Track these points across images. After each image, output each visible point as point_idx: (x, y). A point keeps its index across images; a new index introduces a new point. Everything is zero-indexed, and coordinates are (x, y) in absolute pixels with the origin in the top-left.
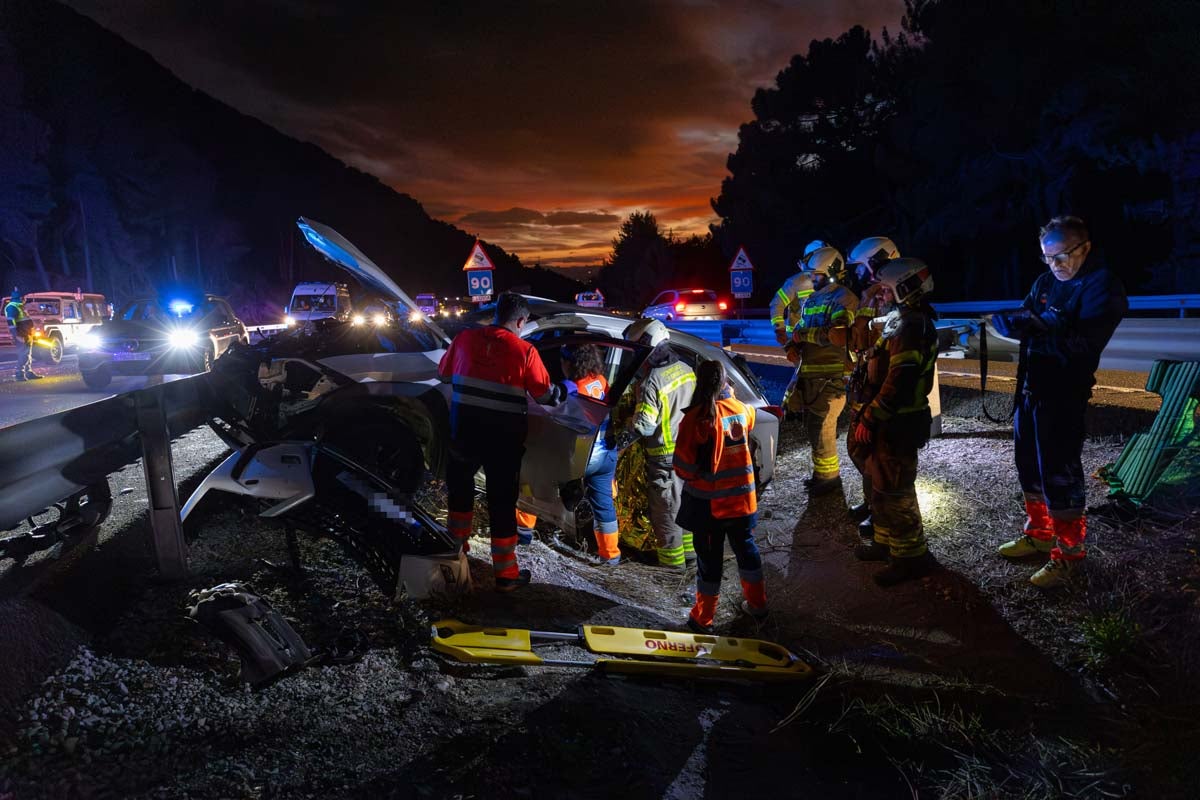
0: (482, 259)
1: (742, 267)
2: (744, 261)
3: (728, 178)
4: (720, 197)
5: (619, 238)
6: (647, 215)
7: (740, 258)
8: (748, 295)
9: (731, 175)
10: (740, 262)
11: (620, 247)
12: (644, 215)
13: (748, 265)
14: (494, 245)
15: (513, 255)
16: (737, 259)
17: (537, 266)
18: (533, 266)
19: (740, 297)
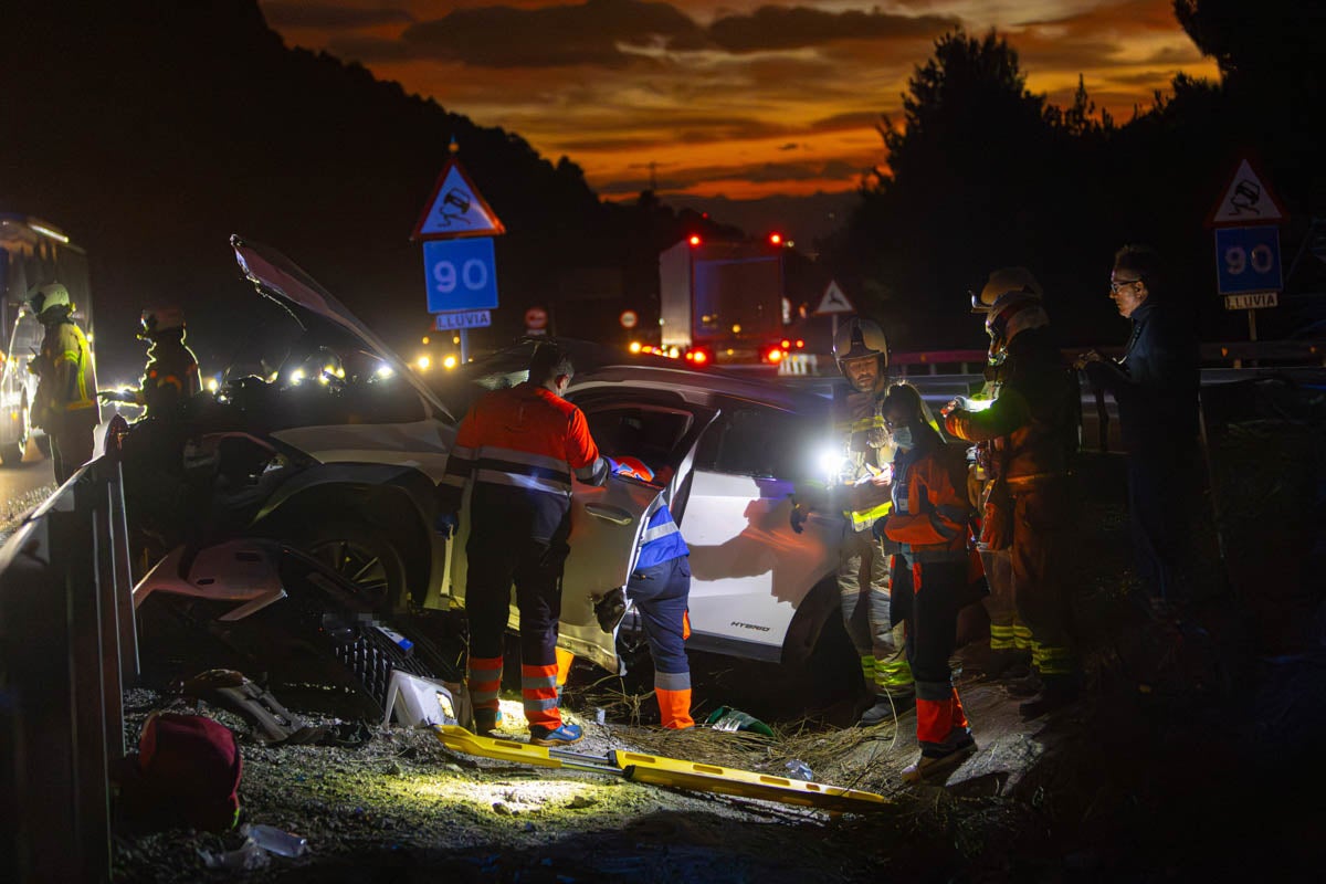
1: (1247, 215)
2: (1254, 198)
7: (1240, 189)
8: (1268, 300)
10: (1241, 199)
13: (1268, 209)
14: (498, 131)
15: (564, 161)
16: (1231, 193)
17: (648, 197)
18: (636, 195)
19: (1242, 304)
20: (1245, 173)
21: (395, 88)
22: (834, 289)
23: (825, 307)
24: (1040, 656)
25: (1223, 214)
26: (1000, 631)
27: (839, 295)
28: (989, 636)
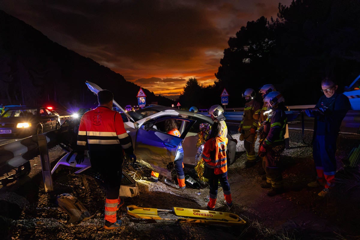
0: (142, 94)
1: (225, 95)
2: (226, 93)
3: (220, 66)
4: (218, 73)
5: (185, 86)
6: (194, 79)
7: (224, 92)
8: (227, 104)
9: (221, 66)
10: (224, 93)
11: (186, 89)
12: (193, 79)
13: (227, 94)
14: (146, 89)
15: (152, 92)
16: (223, 93)
17: (160, 95)
18: (159, 95)
19: (224, 105)
20: (225, 90)
21: (136, 85)
22: (179, 103)
23: (178, 105)
25: (222, 95)
27: (179, 104)
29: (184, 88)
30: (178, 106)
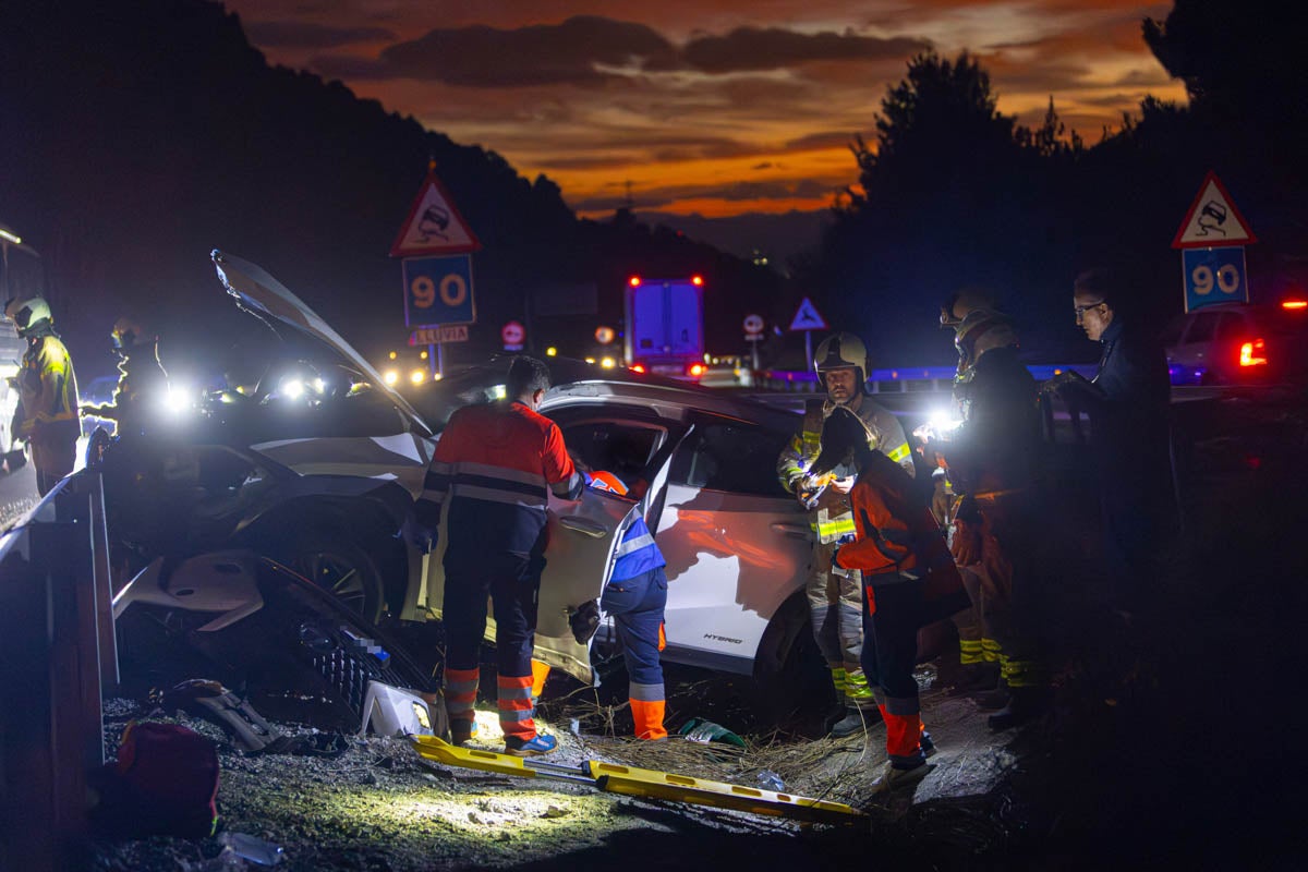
2: (1221, 219)
7: (1207, 210)
10: (1207, 217)
13: (1234, 230)
15: (542, 178)
20: (1212, 194)
21: (374, 106)
22: (808, 306)
23: (798, 324)
24: (1008, 669)
25: (1191, 234)
26: (969, 646)
27: (813, 312)
28: (959, 650)
29: (856, 142)
30: (802, 332)
